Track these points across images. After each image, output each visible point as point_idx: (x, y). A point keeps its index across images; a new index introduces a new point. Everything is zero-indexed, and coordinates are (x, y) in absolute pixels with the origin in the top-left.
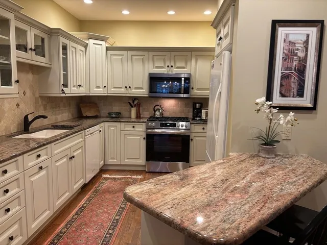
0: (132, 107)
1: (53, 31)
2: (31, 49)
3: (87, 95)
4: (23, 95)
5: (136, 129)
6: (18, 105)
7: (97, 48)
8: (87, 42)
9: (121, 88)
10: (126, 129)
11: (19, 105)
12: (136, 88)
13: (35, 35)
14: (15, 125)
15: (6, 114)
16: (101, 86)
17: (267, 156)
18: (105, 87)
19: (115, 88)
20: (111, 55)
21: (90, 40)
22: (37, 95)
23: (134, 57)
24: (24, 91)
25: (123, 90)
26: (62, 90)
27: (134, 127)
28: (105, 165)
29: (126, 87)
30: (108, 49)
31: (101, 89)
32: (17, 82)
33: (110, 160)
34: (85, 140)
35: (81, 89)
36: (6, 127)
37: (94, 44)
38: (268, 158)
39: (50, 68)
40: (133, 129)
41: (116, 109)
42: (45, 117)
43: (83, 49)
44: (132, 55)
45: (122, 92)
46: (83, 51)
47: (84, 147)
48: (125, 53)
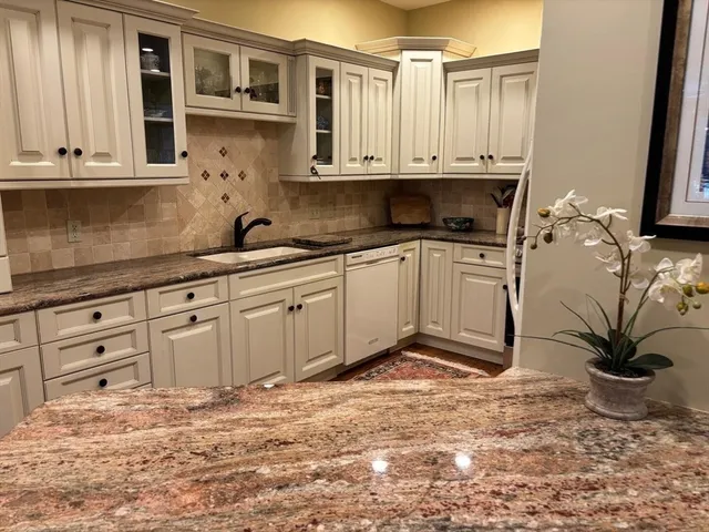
0: (500, 206)
1: (297, 46)
2: (238, 90)
3: (394, 177)
4: (238, 179)
5: (488, 262)
6: (225, 198)
7: (421, 70)
8: (396, 58)
9: (471, 159)
10: (466, 259)
11: (228, 198)
12: (506, 159)
13: (250, 61)
14: (219, 234)
15: (197, 214)
16: (426, 157)
17: (600, 409)
18: (434, 158)
19: (458, 159)
20: (455, 81)
21: (404, 52)
22: (275, 179)
23: (507, 81)
24: (242, 172)
25: (476, 165)
26: (313, 168)
27: (482, 256)
28: (418, 335)
29: (482, 157)
30: (447, 68)
31: (425, 165)
32: (184, 154)
33: (430, 326)
34: (344, 276)
35: (374, 164)
36: (195, 235)
37: (413, 60)
38: (603, 416)
39: (293, 125)
40: (479, 261)
41: (468, 210)
42: (267, 222)
43: (388, 75)
44: (502, 77)
45: (473, 169)
46: (386, 81)
47: (340, 288)
48: (484, 72)
